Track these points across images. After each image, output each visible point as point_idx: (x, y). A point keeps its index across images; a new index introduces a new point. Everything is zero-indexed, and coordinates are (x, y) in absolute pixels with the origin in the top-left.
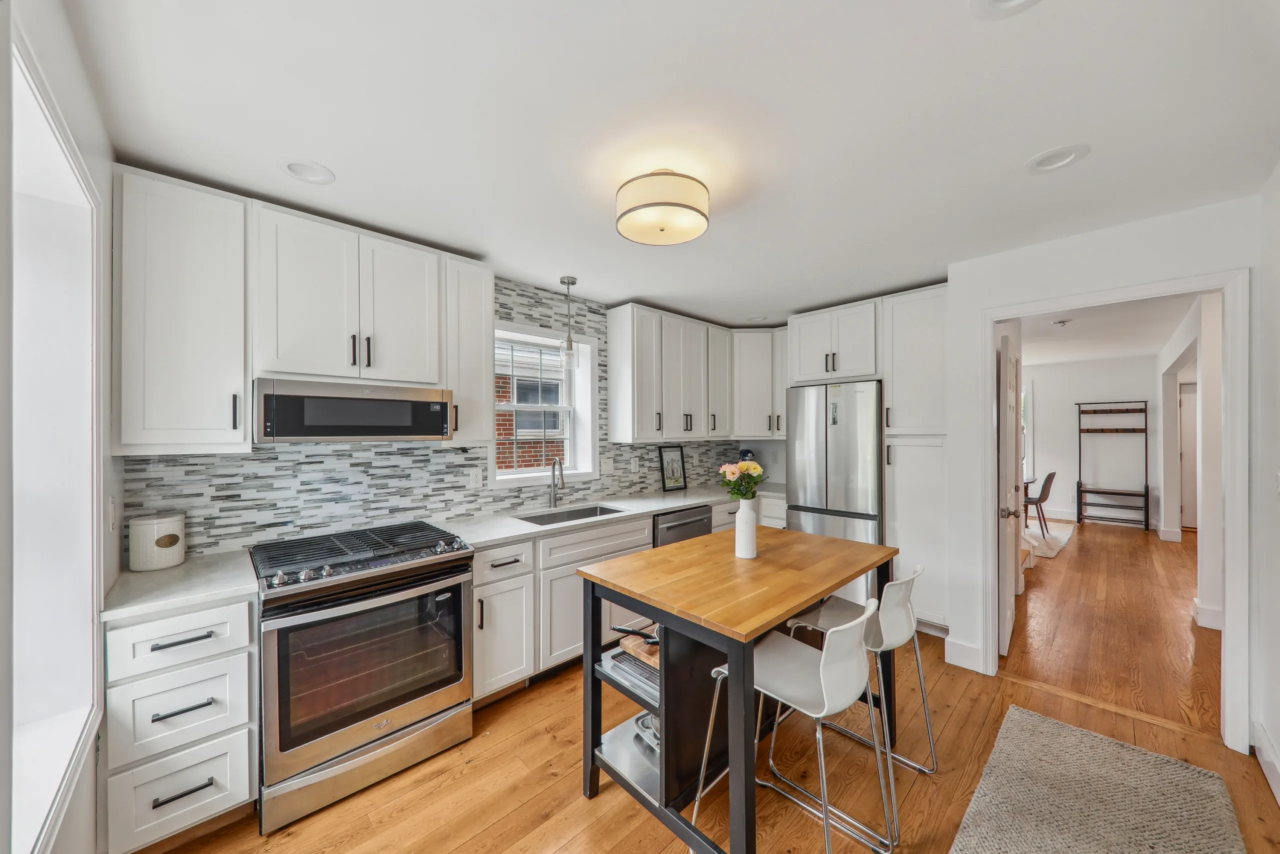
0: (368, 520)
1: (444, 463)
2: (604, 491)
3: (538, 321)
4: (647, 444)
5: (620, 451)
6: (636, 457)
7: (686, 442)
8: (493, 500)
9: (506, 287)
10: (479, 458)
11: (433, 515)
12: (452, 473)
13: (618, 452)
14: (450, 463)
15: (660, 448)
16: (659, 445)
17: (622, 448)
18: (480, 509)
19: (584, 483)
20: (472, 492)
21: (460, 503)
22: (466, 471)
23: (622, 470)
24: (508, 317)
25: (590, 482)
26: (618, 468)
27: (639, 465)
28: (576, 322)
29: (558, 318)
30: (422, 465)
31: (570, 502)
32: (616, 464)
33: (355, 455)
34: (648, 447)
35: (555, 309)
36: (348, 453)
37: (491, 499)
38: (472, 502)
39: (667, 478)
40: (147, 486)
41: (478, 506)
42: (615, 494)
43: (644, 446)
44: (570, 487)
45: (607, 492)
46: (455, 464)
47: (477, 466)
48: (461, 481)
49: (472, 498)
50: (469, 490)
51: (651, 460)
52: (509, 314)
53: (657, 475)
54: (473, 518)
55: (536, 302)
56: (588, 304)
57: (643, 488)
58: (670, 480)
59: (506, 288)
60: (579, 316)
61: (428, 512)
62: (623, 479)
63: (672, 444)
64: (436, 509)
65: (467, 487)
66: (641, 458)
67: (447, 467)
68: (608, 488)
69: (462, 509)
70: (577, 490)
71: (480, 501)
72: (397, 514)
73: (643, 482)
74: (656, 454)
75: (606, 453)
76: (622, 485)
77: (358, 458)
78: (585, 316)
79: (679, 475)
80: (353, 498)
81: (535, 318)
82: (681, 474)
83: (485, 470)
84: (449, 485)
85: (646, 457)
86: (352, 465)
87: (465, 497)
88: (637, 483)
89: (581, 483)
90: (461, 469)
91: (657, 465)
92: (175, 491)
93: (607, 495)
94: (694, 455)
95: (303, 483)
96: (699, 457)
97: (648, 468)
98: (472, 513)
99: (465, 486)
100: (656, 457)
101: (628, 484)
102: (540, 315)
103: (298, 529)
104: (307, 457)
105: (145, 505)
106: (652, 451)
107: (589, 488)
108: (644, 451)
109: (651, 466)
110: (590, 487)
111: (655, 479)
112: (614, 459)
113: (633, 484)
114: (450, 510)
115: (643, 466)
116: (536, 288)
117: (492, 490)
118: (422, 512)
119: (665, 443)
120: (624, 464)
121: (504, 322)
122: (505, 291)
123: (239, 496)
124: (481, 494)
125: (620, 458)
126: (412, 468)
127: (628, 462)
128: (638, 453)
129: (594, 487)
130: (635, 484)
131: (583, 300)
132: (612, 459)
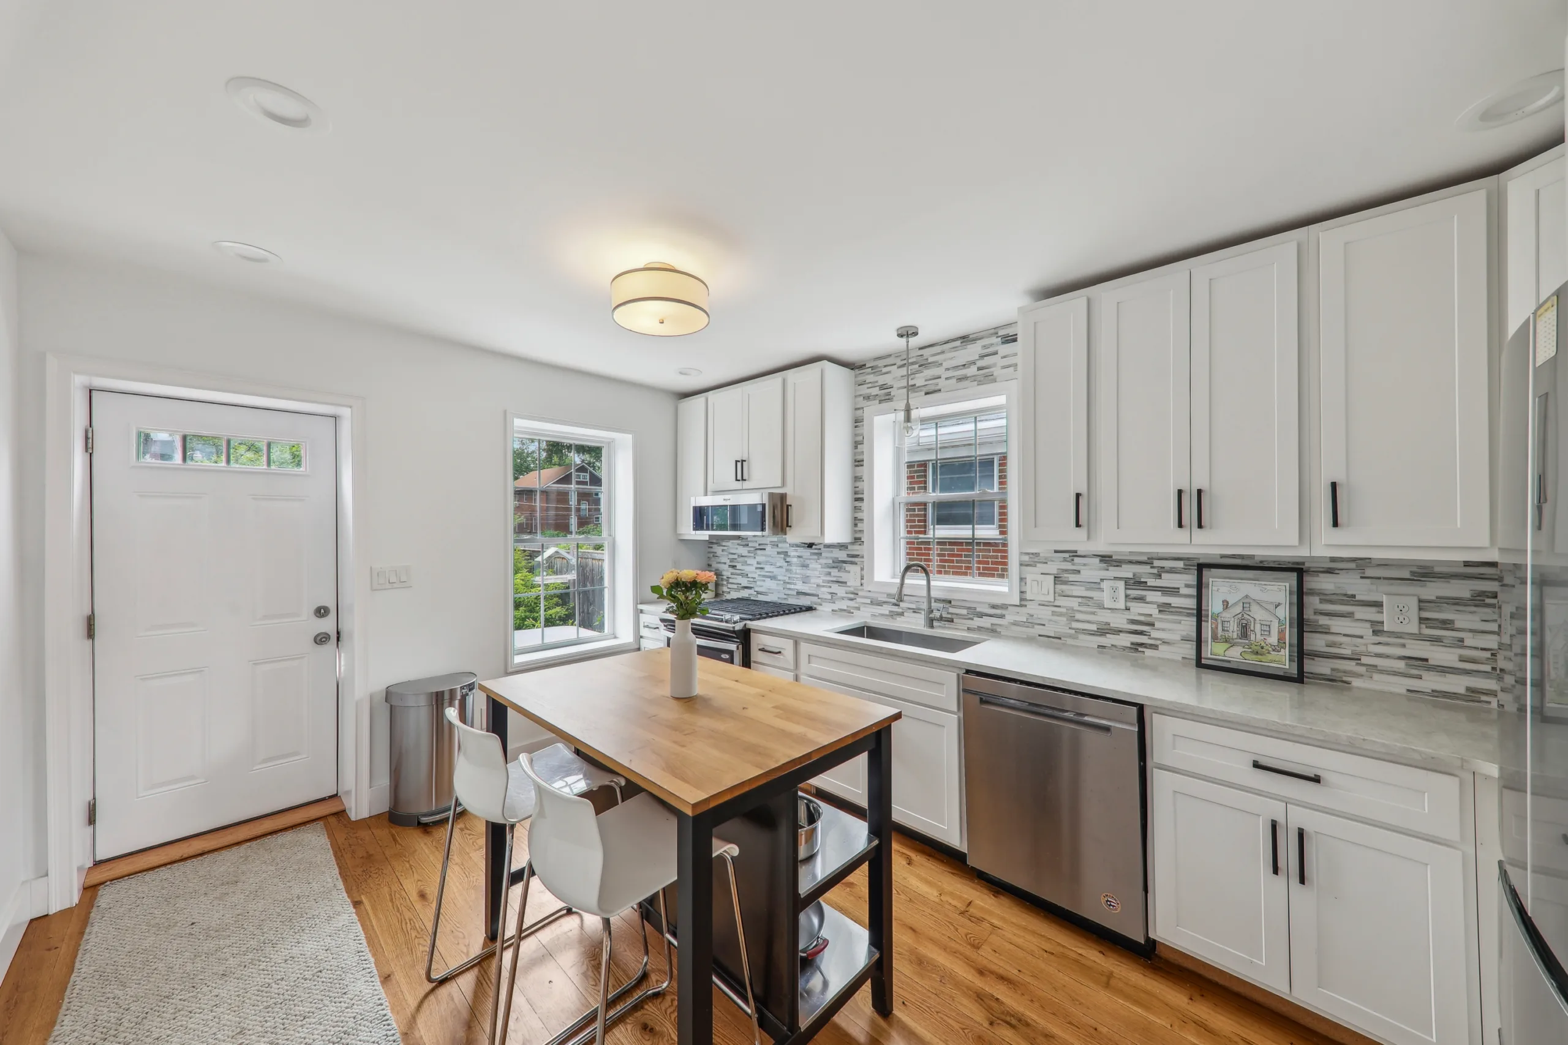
0: (785, 597)
1: (831, 558)
2: (1033, 627)
3: (923, 388)
4: (1154, 556)
5: (1073, 565)
6: (1116, 578)
7: (1333, 560)
8: (871, 602)
9: (885, 364)
10: (859, 555)
11: (823, 604)
12: (837, 567)
13: (1068, 566)
14: (835, 558)
15: (1201, 567)
16: (1201, 561)
17: (1077, 560)
18: (858, 609)
19: (994, 607)
20: (852, 589)
21: (843, 598)
22: (848, 567)
23: (1080, 600)
24: (887, 397)
25: (1004, 607)
26: (1070, 593)
27: (1127, 596)
28: (979, 369)
29: (950, 374)
30: (816, 557)
31: (968, 629)
32: (1060, 587)
33: (780, 545)
34: (1157, 563)
35: (946, 365)
36: (776, 544)
37: (869, 601)
38: (852, 599)
39: (1215, 638)
40: (713, 556)
41: (857, 605)
42: (1060, 638)
43: (1144, 558)
44: (969, 608)
45: (1039, 630)
46: (840, 559)
47: (856, 564)
48: (844, 576)
49: (852, 596)
50: (849, 587)
51: (1173, 591)
52: (889, 394)
53: (1188, 625)
54: (853, 616)
55: (920, 366)
56: (1001, 333)
57: (1142, 645)
58: (1227, 645)
59: (885, 366)
60: (985, 358)
61: (819, 600)
62: (1078, 616)
63: (1261, 562)
64: (826, 599)
65: (848, 584)
66: (1135, 583)
67: (833, 562)
68: (1044, 625)
69: (843, 605)
70: (981, 615)
71: (859, 600)
72: (802, 597)
73: (1141, 633)
74: (1192, 579)
75: (1038, 565)
76: (1075, 625)
77: (781, 548)
78: (996, 353)
79: (1273, 639)
80: (779, 578)
81: (919, 387)
82: (1281, 639)
83: (862, 569)
84: (835, 579)
85: (1151, 582)
86: (778, 553)
87: (846, 593)
88: (1121, 631)
89: (987, 606)
90: (844, 565)
91: (1192, 603)
92: (719, 561)
93: (1039, 635)
94: (1385, 599)
95: (758, 563)
96: (1420, 609)
97: (1158, 606)
98: (852, 611)
99: (846, 583)
100: (1187, 586)
101: (1094, 627)
102: (926, 380)
103: (755, 593)
104: (759, 545)
105: (713, 565)
106: (1172, 571)
107: (1002, 616)
108: (1146, 569)
109: (1170, 604)
110: (1004, 616)
111: (1184, 633)
112: (1055, 577)
113: (1104, 630)
114: (834, 603)
115: (1141, 599)
116: (921, 349)
117: (870, 591)
118: (815, 599)
119: (1223, 556)
120: (1083, 588)
121: (885, 405)
122: (885, 370)
123: (736, 566)
124: (860, 593)
125: (1072, 577)
126: (810, 559)
127: (1096, 586)
128: (1127, 571)
129: (1010, 617)
130: (1118, 631)
131: (993, 331)
132: (1052, 577)
